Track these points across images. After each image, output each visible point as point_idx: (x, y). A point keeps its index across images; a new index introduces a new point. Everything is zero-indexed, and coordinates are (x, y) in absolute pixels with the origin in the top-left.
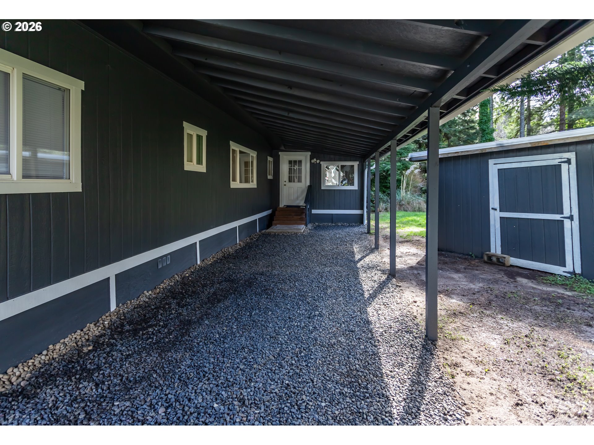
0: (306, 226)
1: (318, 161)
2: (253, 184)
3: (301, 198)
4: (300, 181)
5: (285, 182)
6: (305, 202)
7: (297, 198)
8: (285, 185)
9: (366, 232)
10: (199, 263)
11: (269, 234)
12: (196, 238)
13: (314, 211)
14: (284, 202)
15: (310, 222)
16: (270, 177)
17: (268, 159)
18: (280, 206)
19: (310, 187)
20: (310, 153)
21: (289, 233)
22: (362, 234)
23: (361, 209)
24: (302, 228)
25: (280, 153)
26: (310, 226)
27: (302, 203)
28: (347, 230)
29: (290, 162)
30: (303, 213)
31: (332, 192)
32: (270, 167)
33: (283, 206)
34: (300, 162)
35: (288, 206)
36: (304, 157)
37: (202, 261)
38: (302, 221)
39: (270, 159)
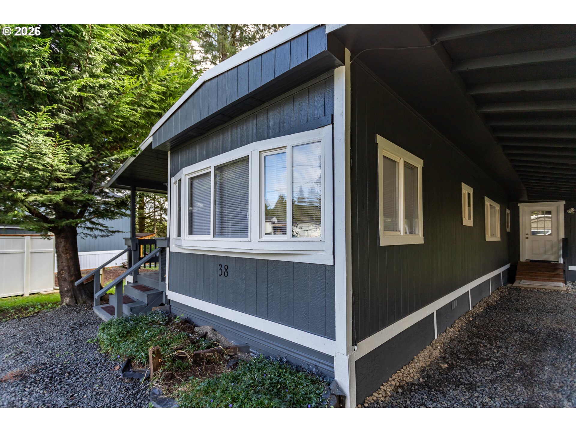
0: (566, 284)
2: (498, 238)
3: (552, 253)
5: (527, 234)
7: (546, 252)
8: (527, 238)
10: (471, 309)
12: (468, 288)
13: (571, 268)
14: (527, 255)
16: (508, 230)
17: (507, 212)
18: (521, 260)
19: (565, 240)
20: (564, 203)
21: (546, 289)
24: (563, 286)
25: (519, 205)
27: (552, 258)
30: (557, 269)
32: (508, 220)
33: (524, 260)
34: (549, 213)
35: (532, 261)
36: (556, 208)
37: (473, 308)
38: (559, 277)
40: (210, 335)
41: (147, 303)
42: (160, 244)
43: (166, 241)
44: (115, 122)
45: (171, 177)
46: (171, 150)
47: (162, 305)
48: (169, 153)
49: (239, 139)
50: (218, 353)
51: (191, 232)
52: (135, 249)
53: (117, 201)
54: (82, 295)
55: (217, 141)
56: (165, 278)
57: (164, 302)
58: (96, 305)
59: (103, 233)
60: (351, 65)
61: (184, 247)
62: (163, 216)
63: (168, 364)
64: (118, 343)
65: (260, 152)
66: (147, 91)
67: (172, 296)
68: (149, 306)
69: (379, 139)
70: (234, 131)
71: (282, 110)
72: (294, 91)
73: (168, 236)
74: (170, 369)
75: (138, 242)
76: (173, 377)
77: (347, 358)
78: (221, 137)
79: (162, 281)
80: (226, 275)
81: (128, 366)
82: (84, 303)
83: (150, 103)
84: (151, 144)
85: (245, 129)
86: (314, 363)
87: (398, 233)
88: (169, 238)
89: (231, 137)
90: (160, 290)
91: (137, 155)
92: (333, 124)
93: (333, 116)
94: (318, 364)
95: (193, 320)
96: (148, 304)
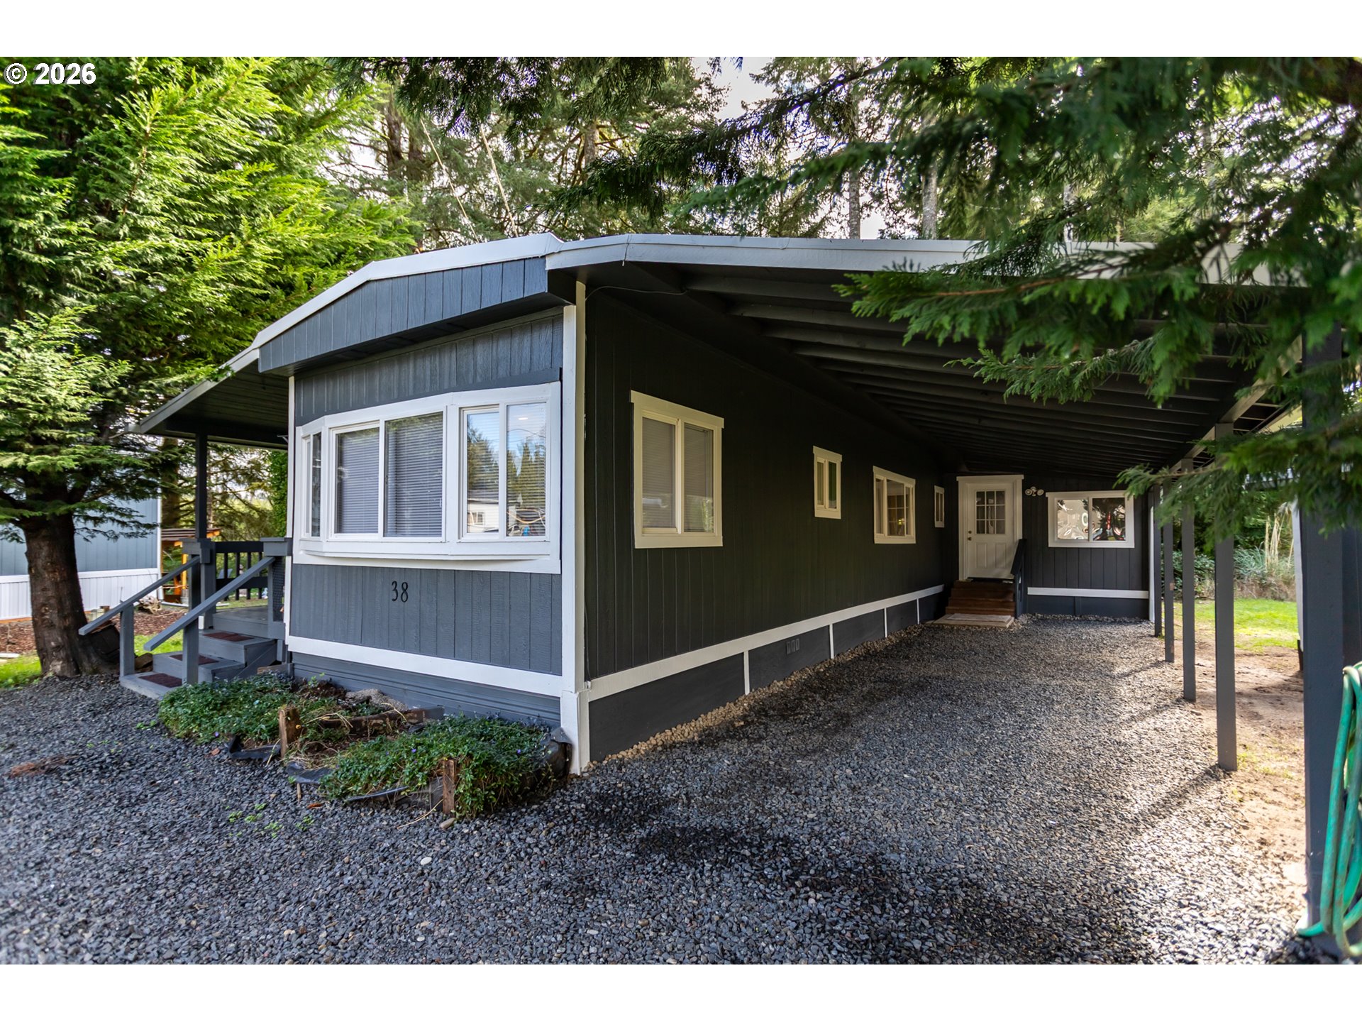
0: (1016, 618)
1: (1040, 492)
2: (910, 538)
3: (1003, 565)
4: (1000, 529)
5: (970, 532)
6: (1013, 572)
7: (996, 564)
8: (970, 539)
9: (1153, 633)
10: (832, 657)
11: (941, 628)
12: (829, 619)
13: (1032, 591)
14: (968, 569)
15: (1024, 612)
16: (939, 524)
17: (936, 491)
18: (960, 579)
19: (1022, 543)
20: (1022, 477)
21: (979, 627)
22: (1141, 638)
23: (1143, 589)
24: (1008, 620)
25: (958, 478)
26: (1023, 619)
27: (1005, 574)
28: (1109, 629)
29: (980, 495)
30: (1008, 592)
31: (1072, 554)
32: (940, 505)
33: (965, 578)
34: (1001, 495)
35: (975, 580)
36: (1011, 486)
37: (838, 655)
38: (1008, 607)
39: (938, 490)
40: (375, 700)
41: (244, 662)
42: (270, 551)
43: (286, 545)
44: (174, 313)
45: (295, 425)
46: (295, 375)
47: (278, 663)
48: (292, 380)
49: (428, 378)
50: (391, 720)
51: (340, 528)
52: (208, 561)
53: (155, 460)
54: (89, 657)
55: (387, 376)
56: (282, 613)
57: (279, 658)
58: (127, 674)
59: (127, 530)
60: (587, 303)
61: (326, 555)
62: (229, 485)
63: (311, 732)
64: (210, 718)
65: (460, 408)
66: (244, 256)
67: (296, 644)
68: (247, 669)
69: (635, 396)
70: (419, 362)
71: (495, 344)
72: (512, 322)
73: (289, 535)
74: (313, 738)
75: (214, 547)
76: (320, 748)
77: (576, 696)
78: (396, 368)
79: (275, 620)
80: (404, 598)
81: (236, 746)
82: (95, 671)
83: (247, 276)
84: (255, 363)
85: (437, 363)
86: (537, 713)
87: (674, 530)
88: (291, 540)
89: (415, 371)
90: (271, 636)
91: (222, 379)
92: (561, 380)
93: (561, 370)
94: (542, 714)
95: (343, 683)
96: (246, 664)
